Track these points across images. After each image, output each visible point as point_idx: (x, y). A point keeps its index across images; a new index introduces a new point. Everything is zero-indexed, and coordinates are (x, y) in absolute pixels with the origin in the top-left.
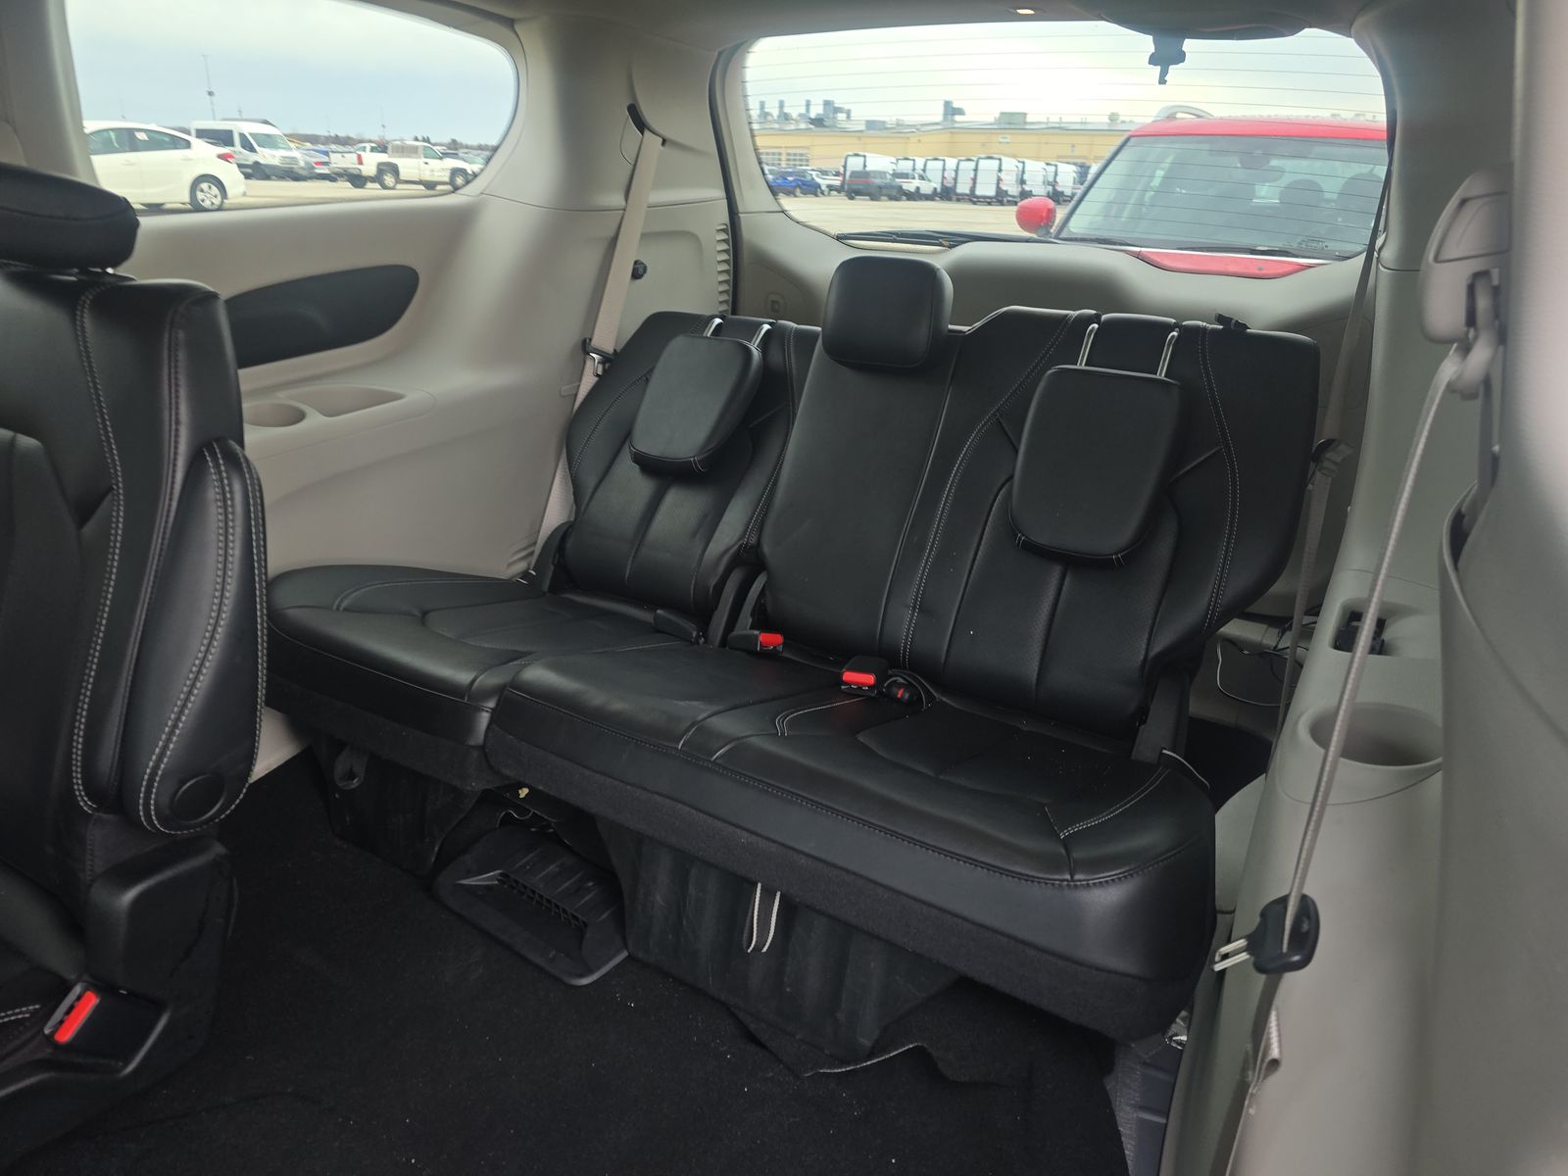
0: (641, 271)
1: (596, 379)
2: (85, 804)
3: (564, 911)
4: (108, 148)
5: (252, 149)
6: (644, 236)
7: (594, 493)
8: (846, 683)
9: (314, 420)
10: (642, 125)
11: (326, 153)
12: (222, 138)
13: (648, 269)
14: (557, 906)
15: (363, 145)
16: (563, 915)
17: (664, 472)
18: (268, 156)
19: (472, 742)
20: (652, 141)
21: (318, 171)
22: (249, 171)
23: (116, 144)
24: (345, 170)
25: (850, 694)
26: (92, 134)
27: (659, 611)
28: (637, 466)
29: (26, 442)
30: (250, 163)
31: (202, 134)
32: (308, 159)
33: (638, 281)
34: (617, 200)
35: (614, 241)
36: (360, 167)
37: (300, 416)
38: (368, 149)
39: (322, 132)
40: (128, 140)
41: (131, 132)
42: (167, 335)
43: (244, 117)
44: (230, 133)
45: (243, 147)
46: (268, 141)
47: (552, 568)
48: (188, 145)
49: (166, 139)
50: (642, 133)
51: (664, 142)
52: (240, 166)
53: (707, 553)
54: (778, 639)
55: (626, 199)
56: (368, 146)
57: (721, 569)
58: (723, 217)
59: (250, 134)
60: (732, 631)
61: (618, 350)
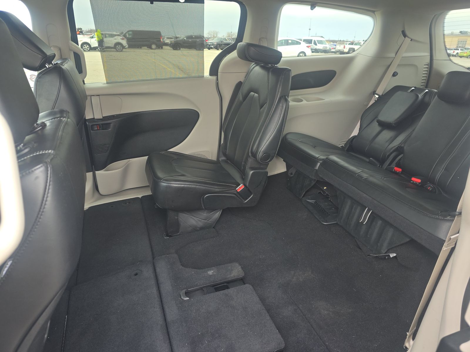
0: (396, 74)
1: (375, 101)
2: (250, 154)
3: (326, 211)
4: (282, 45)
5: (316, 45)
6: (398, 65)
7: (364, 128)
8: (412, 181)
9: (304, 102)
10: (405, 35)
11: (336, 45)
12: (309, 42)
13: (398, 74)
14: (325, 210)
15: (347, 43)
16: (325, 212)
17: (384, 126)
18: (320, 47)
19: (315, 168)
20: (407, 40)
21: (332, 51)
22: (314, 50)
23: (284, 44)
24: (339, 50)
25: (413, 183)
26: (279, 41)
27: (371, 158)
28: (378, 124)
29: (256, 95)
30: (314, 48)
31: (305, 41)
32: (330, 47)
33: (395, 77)
34: (393, 55)
35: (389, 67)
36: (344, 49)
37: (302, 101)
38: (348, 44)
39: (336, 39)
40: (287, 43)
41: (288, 40)
42: (281, 76)
43: (317, 35)
44: (311, 40)
45: (314, 44)
46: (320, 42)
47: (349, 145)
48: (300, 43)
49: (295, 42)
50: (405, 38)
51: (411, 40)
52: (311, 49)
53: (389, 146)
54: (400, 170)
55: (396, 55)
56: (348, 43)
57: (391, 151)
58: (428, 60)
59: (317, 40)
60: (390, 166)
61: (383, 94)
